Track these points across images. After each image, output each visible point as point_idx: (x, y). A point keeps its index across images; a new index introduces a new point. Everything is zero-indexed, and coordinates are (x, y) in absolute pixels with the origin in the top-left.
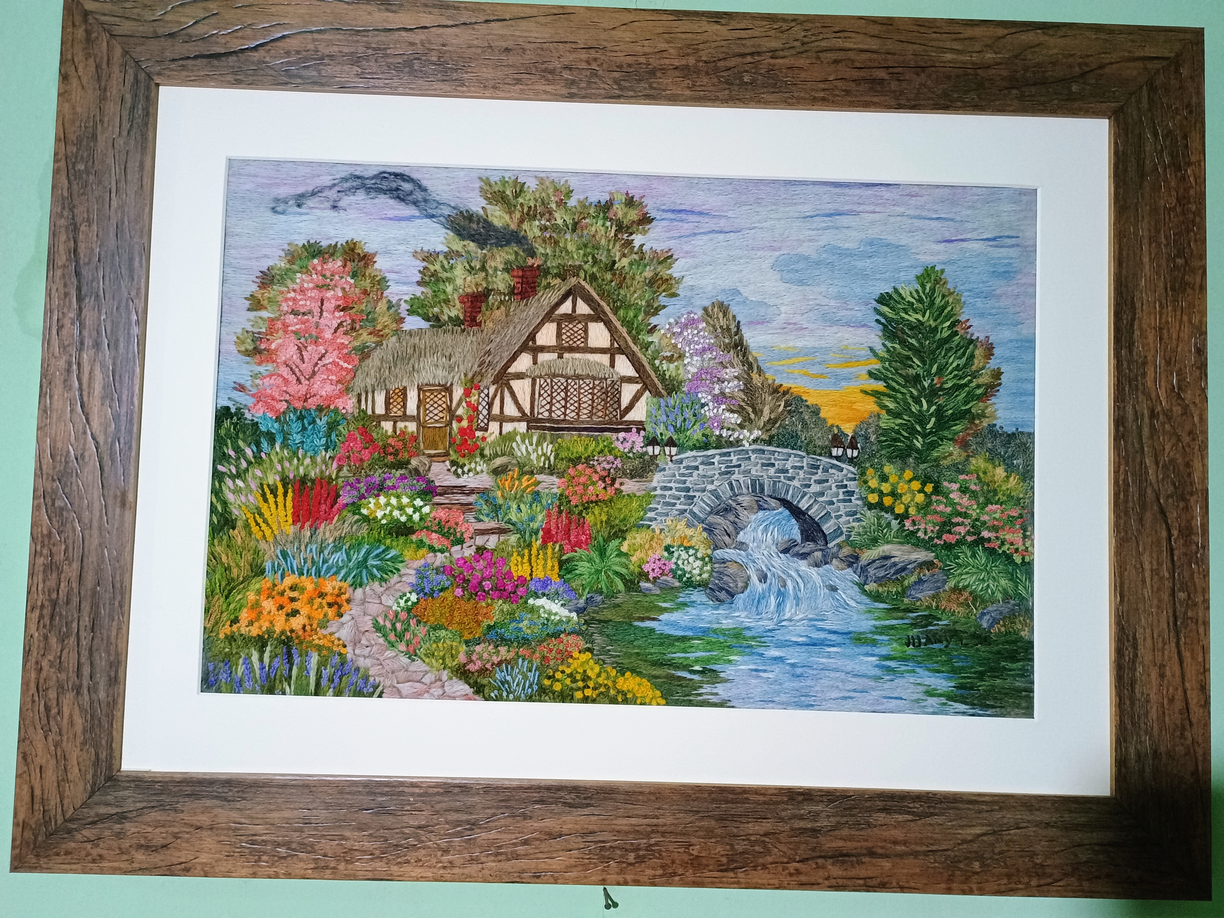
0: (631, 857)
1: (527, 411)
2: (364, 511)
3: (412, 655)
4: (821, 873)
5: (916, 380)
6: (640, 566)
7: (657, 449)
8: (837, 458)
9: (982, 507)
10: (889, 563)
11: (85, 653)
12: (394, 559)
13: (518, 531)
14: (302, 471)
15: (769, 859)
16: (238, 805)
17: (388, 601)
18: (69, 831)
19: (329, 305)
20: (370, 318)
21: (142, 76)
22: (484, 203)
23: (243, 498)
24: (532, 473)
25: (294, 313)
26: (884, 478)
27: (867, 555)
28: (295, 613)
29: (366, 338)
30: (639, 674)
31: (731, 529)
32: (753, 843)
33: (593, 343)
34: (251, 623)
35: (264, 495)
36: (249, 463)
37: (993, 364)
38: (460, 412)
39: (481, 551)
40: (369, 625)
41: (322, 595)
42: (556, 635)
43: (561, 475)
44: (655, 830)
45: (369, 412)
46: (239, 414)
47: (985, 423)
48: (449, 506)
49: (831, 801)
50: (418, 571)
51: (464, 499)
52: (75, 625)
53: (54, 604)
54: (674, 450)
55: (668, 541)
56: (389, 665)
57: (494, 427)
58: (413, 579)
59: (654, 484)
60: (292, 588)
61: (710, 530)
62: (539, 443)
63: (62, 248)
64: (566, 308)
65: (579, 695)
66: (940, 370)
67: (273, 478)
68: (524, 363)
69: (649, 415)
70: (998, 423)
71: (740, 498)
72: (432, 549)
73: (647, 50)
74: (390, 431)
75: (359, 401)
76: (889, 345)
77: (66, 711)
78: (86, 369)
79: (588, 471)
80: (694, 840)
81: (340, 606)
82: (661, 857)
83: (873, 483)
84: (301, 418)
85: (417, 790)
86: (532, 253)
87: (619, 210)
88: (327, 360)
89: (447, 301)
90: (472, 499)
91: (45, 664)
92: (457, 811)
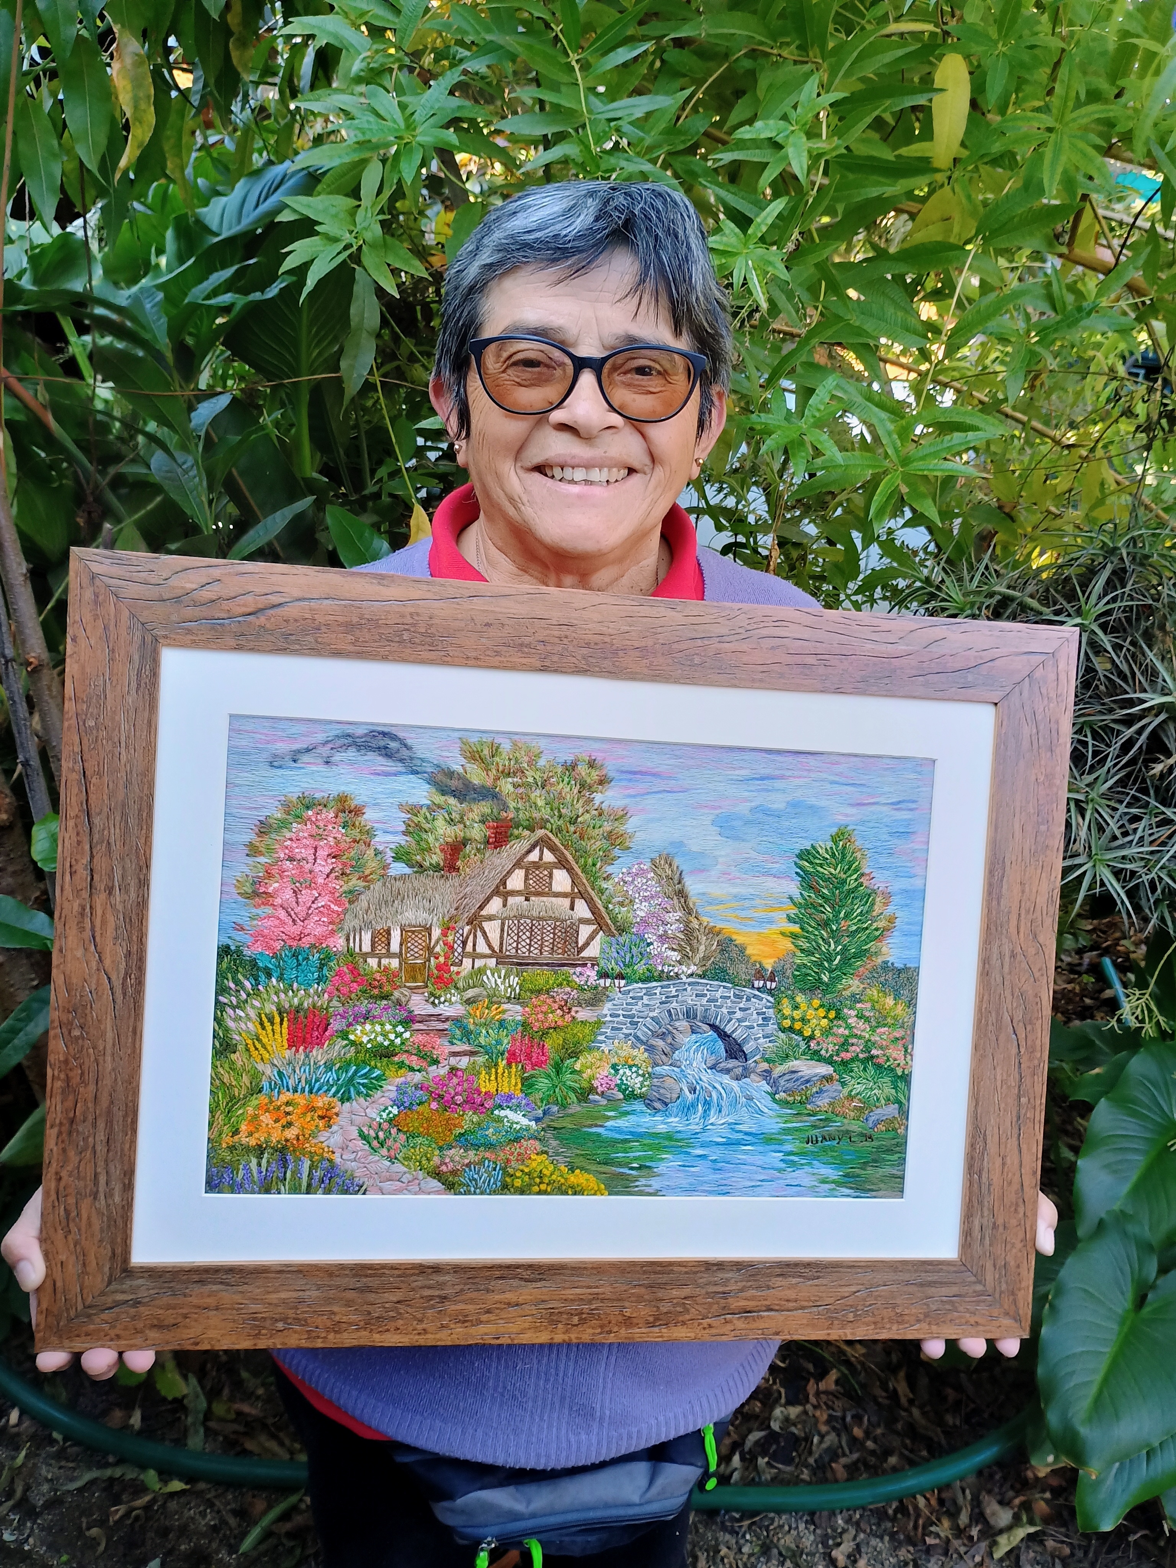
0: (576, 1320)
1: (497, 949)
2: (352, 1037)
3: (392, 1159)
4: (729, 1327)
5: (826, 924)
6: (590, 1082)
7: (608, 981)
8: (758, 989)
9: (873, 1029)
10: (795, 1076)
11: (101, 1164)
12: (378, 1078)
13: (487, 1053)
14: (296, 1001)
15: (688, 1317)
16: (240, 1289)
17: (373, 1113)
18: (89, 1316)
19: (322, 853)
20: (357, 865)
21: (149, 638)
22: (463, 761)
23: (243, 1026)
24: (500, 1003)
25: (291, 859)
26: (796, 1007)
27: (778, 1070)
28: (289, 1124)
29: (355, 882)
30: (587, 1171)
31: (668, 1050)
32: (675, 1306)
33: (556, 887)
34: (251, 1134)
35: (262, 1024)
36: (248, 995)
37: (890, 910)
38: (438, 949)
39: (453, 1071)
40: (355, 1134)
41: (313, 1109)
42: (517, 1140)
43: (524, 1005)
44: (596, 1297)
45: (357, 950)
46: (239, 952)
47: (879, 960)
48: (427, 1032)
49: (739, 1270)
50: (398, 1088)
51: (441, 1026)
52: (91, 1140)
53: (72, 1121)
54: (623, 982)
55: (615, 1060)
56: (373, 1168)
57: (467, 962)
58: (393, 1095)
59: (605, 1011)
60: (288, 1104)
61: (650, 1049)
62: (507, 976)
63: (74, 799)
64: (534, 856)
65: (536, 1189)
66: (847, 916)
67: (270, 1008)
68: (495, 906)
69: (603, 951)
70: (891, 959)
71: (677, 1024)
72: (412, 1069)
73: (611, 631)
74: (375, 966)
75: (348, 940)
76: (806, 894)
77: (84, 1216)
78: (99, 912)
79: (549, 1001)
80: (627, 1304)
81: (330, 1118)
82: (599, 1319)
83: (787, 1011)
84: (295, 955)
85: (396, 1272)
86: (505, 808)
87: (582, 769)
88: (321, 903)
89: (429, 850)
90: (446, 1026)
91: (64, 1174)
92: (429, 1288)
